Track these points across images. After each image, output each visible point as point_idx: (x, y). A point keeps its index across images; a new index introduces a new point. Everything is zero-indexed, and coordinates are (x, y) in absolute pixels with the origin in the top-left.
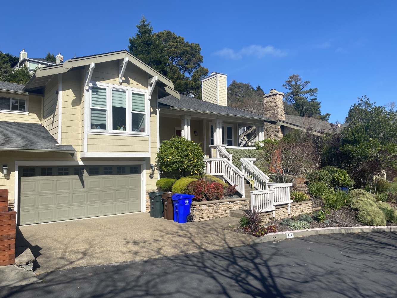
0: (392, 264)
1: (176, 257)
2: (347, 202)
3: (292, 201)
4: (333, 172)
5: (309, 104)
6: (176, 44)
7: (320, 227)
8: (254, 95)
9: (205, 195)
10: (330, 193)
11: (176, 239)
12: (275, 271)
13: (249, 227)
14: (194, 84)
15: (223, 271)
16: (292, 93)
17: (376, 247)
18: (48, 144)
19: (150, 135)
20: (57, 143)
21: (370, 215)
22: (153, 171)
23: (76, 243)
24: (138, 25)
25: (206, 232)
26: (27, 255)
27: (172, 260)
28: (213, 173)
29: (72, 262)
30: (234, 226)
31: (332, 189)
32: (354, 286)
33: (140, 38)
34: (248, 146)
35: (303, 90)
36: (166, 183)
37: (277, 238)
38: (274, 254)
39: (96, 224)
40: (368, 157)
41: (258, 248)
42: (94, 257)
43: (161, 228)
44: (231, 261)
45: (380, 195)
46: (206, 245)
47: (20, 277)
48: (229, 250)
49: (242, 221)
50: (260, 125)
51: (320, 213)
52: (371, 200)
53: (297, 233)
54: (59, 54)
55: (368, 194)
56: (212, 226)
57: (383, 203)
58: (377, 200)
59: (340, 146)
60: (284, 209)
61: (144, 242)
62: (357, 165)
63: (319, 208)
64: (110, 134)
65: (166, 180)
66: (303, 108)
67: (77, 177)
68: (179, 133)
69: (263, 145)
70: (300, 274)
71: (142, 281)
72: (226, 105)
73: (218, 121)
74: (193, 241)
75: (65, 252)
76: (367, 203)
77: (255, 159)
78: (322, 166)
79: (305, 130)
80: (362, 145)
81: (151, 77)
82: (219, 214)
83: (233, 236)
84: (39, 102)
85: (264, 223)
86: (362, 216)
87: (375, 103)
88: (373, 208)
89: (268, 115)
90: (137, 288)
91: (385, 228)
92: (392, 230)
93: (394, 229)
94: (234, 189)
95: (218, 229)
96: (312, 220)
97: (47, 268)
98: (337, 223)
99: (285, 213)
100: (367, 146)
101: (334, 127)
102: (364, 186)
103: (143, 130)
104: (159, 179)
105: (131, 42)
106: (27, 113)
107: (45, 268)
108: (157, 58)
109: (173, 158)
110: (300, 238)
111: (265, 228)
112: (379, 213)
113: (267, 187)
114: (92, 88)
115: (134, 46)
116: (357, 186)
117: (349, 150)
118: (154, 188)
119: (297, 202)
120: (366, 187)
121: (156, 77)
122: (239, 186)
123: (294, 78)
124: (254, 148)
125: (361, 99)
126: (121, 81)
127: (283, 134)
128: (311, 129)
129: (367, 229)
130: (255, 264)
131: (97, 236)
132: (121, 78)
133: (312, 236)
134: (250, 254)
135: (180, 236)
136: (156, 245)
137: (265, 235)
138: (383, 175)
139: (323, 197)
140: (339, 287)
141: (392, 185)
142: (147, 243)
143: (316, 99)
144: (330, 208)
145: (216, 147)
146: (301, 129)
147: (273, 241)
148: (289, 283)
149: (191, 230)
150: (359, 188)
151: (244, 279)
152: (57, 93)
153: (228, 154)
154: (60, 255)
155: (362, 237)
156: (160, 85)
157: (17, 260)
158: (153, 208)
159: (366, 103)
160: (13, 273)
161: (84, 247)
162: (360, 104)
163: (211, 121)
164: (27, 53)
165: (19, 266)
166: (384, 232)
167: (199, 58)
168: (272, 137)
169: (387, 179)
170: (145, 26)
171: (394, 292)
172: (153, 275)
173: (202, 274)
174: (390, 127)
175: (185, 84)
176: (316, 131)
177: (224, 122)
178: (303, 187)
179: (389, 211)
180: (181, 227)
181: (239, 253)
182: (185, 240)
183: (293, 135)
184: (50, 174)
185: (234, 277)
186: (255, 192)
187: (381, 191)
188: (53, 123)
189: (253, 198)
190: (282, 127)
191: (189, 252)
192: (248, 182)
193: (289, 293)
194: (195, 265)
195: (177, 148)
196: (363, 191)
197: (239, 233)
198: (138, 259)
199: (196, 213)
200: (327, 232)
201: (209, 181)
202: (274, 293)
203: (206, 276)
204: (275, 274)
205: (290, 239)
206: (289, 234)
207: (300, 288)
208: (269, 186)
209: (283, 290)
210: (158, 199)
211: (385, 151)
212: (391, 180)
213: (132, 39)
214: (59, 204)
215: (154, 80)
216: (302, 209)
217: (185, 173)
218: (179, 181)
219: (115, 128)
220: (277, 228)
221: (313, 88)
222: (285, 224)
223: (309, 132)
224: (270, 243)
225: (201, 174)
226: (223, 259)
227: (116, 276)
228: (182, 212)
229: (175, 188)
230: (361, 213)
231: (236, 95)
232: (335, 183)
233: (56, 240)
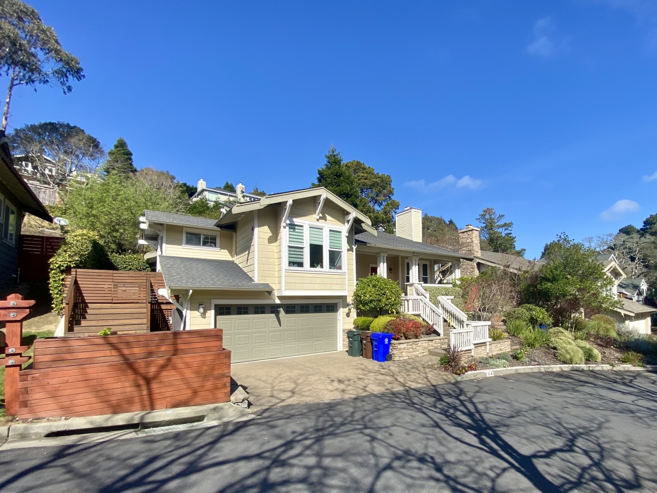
0: (591, 401)
1: (383, 394)
2: (546, 341)
3: (491, 339)
4: (531, 310)
5: (504, 238)
6: (365, 175)
7: (519, 365)
8: (446, 229)
9: (404, 334)
10: (528, 332)
11: (380, 377)
12: (481, 407)
13: (450, 365)
14: (384, 217)
15: (431, 406)
16: (486, 227)
17: (576, 385)
18: (244, 282)
19: (347, 272)
20: (253, 281)
21: (569, 353)
22: (350, 310)
23: (281, 382)
24: (327, 155)
25: (408, 371)
26: (239, 394)
27: (379, 397)
28: (411, 312)
29: (283, 400)
30: (434, 364)
31: (530, 327)
32: (556, 420)
33: (330, 169)
34: (443, 283)
35: (497, 224)
36: (364, 322)
37: (478, 376)
38: (477, 392)
39: (295, 364)
40: (566, 295)
41: (461, 386)
42: (303, 395)
43: (362, 367)
44: (437, 398)
45: (579, 334)
46: (410, 383)
47: (237, 413)
48: (432, 387)
49: (441, 360)
50: (457, 261)
51: (519, 351)
52: (570, 338)
53: (497, 371)
54: (240, 184)
55: (566, 333)
56: (413, 364)
57: (582, 341)
58: (576, 339)
59: (538, 284)
60: (483, 348)
61: (349, 380)
62: (555, 303)
63: (518, 347)
64: (307, 272)
65: (363, 319)
66: (497, 242)
67: (273, 315)
68: (374, 270)
69: (460, 283)
70: (505, 409)
71: (357, 416)
72: (421, 241)
73: (414, 258)
74: (396, 380)
75: (272, 391)
76: (566, 342)
77: (452, 297)
78: (519, 304)
79: (502, 268)
80: (561, 282)
81: (348, 213)
82: (418, 352)
83: (436, 374)
84: (231, 238)
85: (464, 361)
86: (561, 354)
87: (573, 240)
88: (572, 346)
89: (464, 252)
90: (354, 423)
91: (584, 366)
92: (591, 369)
93: (592, 367)
94: (432, 327)
95: (419, 368)
96: (511, 359)
97: (260, 405)
98: (536, 361)
99: (484, 352)
100: (566, 283)
101: (532, 265)
102: (562, 324)
103: (340, 268)
104: (356, 317)
105: (320, 173)
106: (218, 249)
107: (258, 406)
108: (347, 191)
109: (370, 296)
110: (500, 377)
111: (466, 367)
112: (577, 351)
113: (465, 326)
114: (289, 224)
115: (323, 178)
116: (555, 325)
117: (547, 288)
118: (351, 327)
119: (495, 340)
120: (564, 325)
121: (354, 214)
122: (437, 325)
123: (488, 211)
124: (451, 286)
125: (560, 236)
126: (318, 218)
127: (479, 271)
128: (508, 267)
129: (566, 367)
130: (460, 401)
131: (299, 375)
132: (318, 215)
133: (512, 374)
134: (454, 391)
135: (383, 374)
136: (361, 384)
137: (466, 373)
138: (581, 313)
139: (521, 336)
140: (544, 421)
141: (590, 323)
142: (352, 382)
143: (511, 234)
144: (529, 346)
145: (412, 285)
146: (498, 266)
147: (473, 379)
148: (497, 418)
149: (392, 368)
150: (558, 326)
151: (452, 414)
152: (253, 229)
153: (425, 291)
154: (269, 394)
155: (562, 375)
156: (357, 221)
157: (232, 398)
158: (351, 347)
159: (565, 239)
160: (231, 410)
161: (290, 386)
162: (559, 241)
163: (407, 258)
164: (205, 183)
165: (235, 403)
166: (583, 371)
167: (390, 190)
168: (468, 274)
169: (585, 317)
170: (334, 156)
171: (595, 425)
172: (365, 411)
173: (412, 410)
174: (589, 264)
175: (375, 217)
176: (513, 268)
177: (420, 259)
178: (500, 325)
179: (588, 349)
180: (382, 366)
181: (443, 391)
182: (388, 378)
183: (490, 272)
184: (246, 313)
185: (443, 412)
186: (454, 331)
187: (579, 330)
188: (247, 260)
189: (452, 337)
190: (479, 264)
191: (394, 390)
192: (445, 321)
193: (497, 427)
194: (404, 402)
195: (374, 286)
196: (561, 329)
197: (440, 372)
198: (346, 396)
199: (395, 352)
200: (526, 371)
201: (407, 319)
202: (484, 426)
203: (416, 412)
204: (482, 409)
205: (490, 377)
206: (489, 373)
207: (508, 422)
208: (467, 325)
209: (491, 424)
210: (356, 337)
211: (584, 289)
212: (589, 318)
213: (321, 169)
214: (255, 343)
215: (351, 217)
216: (500, 348)
217: (381, 312)
218: (377, 320)
219: (312, 265)
220: (476, 366)
221: (508, 222)
222: (484, 363)
223: (507, 269)
224: (472, 381)
225: (398, 313)
226: (428, 396)
227: (331, 413)
228: (381, 350)
229: (373, 327)
230: (560, 351)
231: (428, 229)
232: (533, 321)
233: (259, 380)
